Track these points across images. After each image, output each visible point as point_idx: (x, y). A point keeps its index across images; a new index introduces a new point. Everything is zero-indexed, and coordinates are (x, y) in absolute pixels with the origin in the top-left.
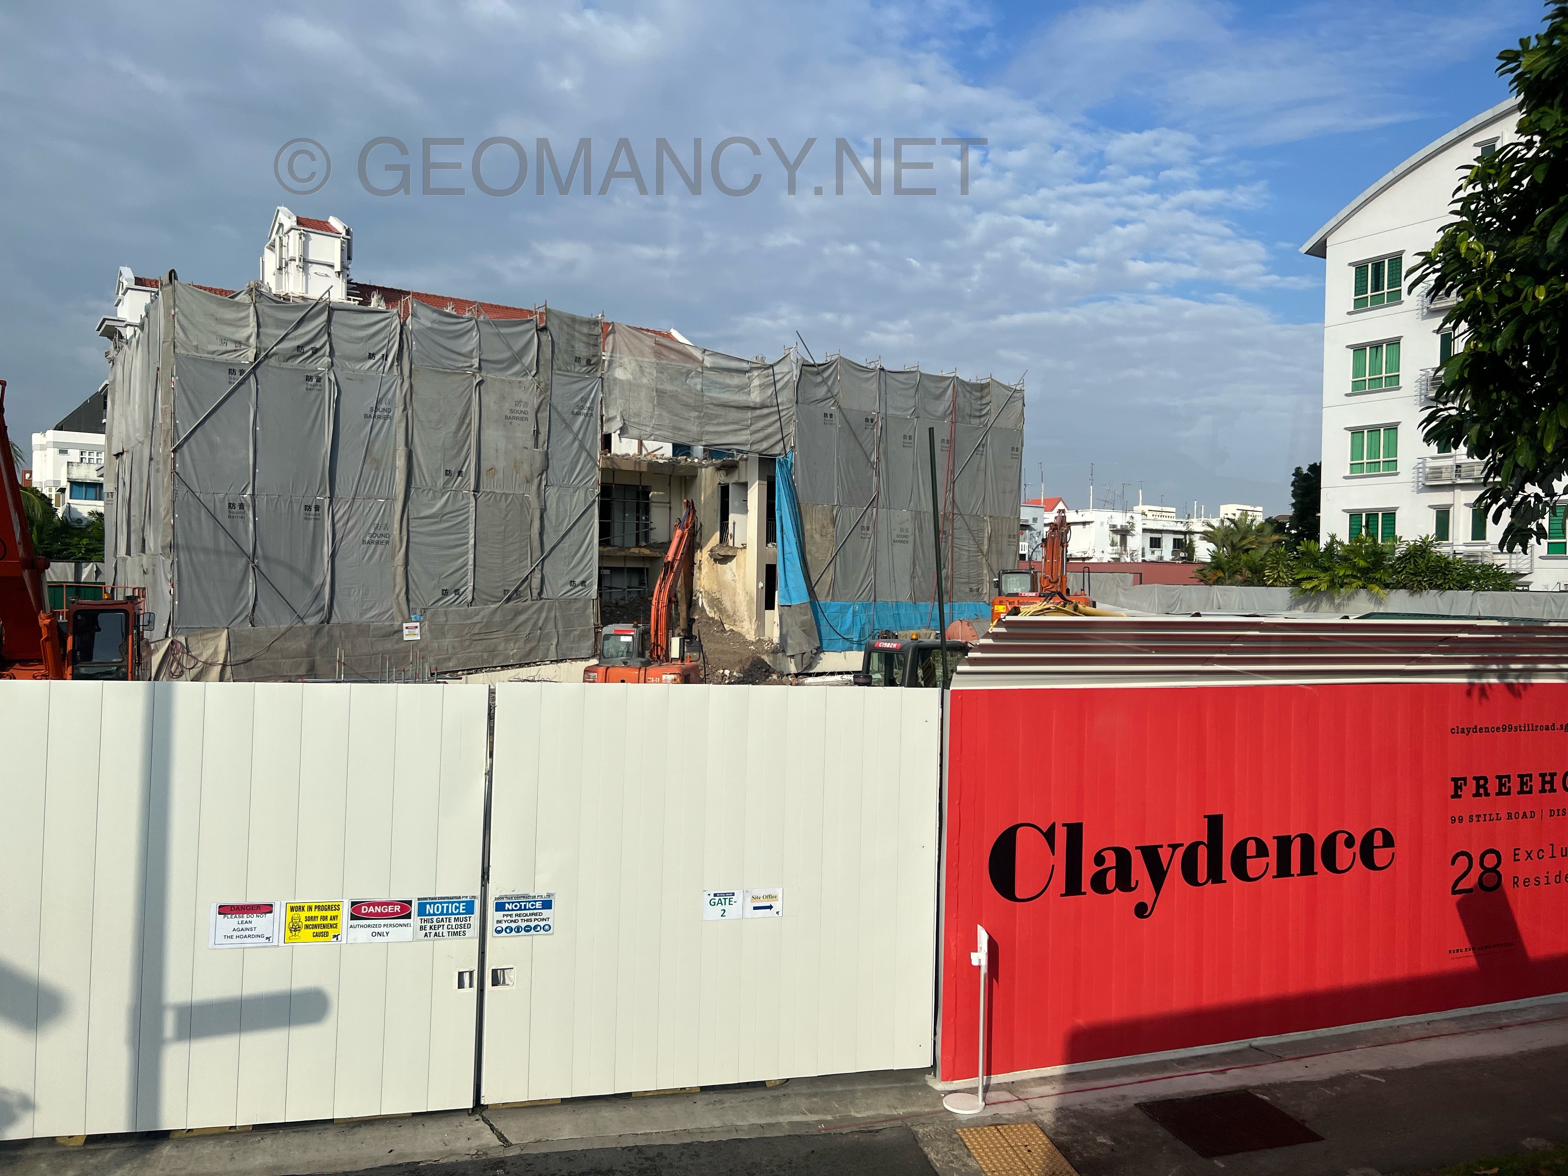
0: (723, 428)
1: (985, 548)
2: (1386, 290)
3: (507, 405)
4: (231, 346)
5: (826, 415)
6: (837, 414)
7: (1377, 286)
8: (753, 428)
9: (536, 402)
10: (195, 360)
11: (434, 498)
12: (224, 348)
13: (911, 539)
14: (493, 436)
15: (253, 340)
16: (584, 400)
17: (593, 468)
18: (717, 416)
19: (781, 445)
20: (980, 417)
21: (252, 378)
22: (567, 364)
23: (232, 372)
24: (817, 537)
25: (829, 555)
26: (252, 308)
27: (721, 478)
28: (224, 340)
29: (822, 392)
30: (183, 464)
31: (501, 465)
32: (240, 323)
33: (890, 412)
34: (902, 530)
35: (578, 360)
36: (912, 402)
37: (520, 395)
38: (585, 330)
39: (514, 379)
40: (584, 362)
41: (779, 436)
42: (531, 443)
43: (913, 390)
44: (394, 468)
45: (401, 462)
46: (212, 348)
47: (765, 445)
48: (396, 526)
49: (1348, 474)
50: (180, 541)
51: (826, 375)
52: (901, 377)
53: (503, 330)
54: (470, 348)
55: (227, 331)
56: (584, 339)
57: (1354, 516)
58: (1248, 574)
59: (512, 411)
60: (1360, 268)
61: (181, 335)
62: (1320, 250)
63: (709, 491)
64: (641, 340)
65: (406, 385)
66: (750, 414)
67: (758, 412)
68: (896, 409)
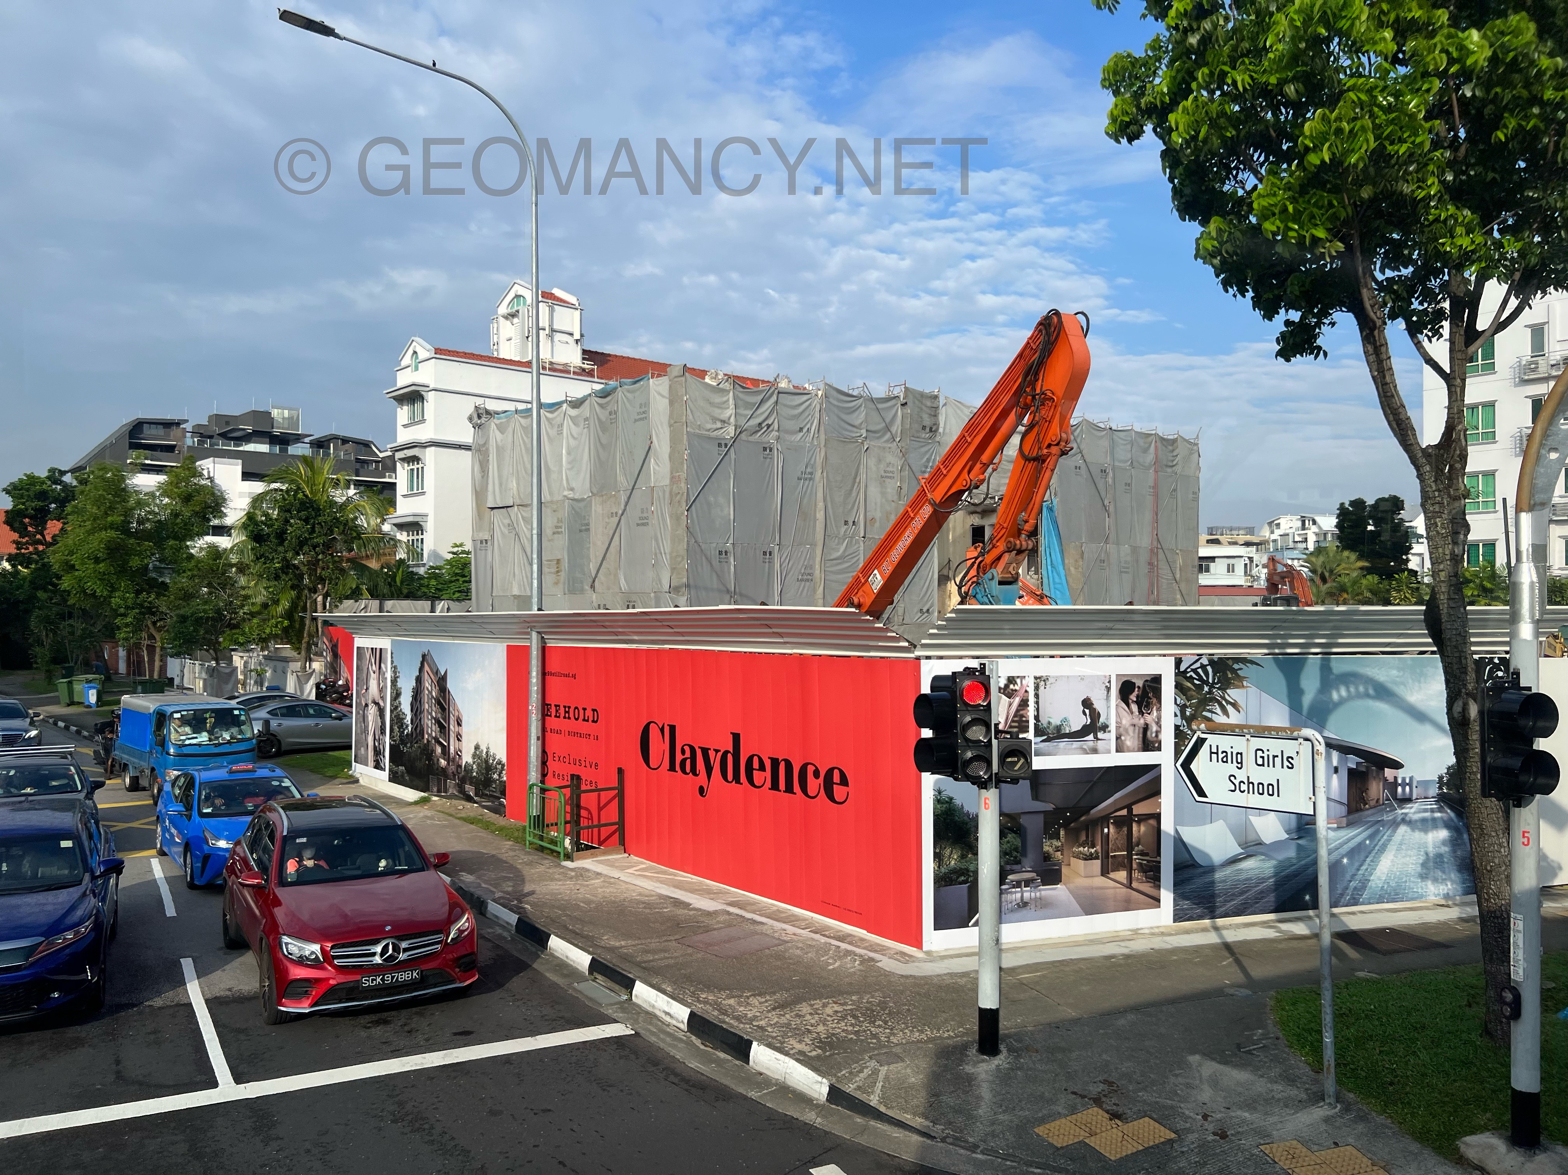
1: (1178, 576)
2: (1480, 362)
3: (882, 466)
4: (719, 425)
5: (1076, 468)
9: (900, 463)
10: (699, 436)
11: (838, 544)
12: (715, 426)
13: (1131, 570)
14: (874, 491)
15: (732, 420)
16: (928, 460)
20: (1172, 466)
21: (732, 450)
22: (918, 431)
23: (720, 445)
25: (1080, 584)
26: (731, 394)
28: (715, 419)
30: (692, 521)
31: (878, 515)
32: (723, 406)
34: (1125, 562)
35: (924, 428)
36: (1129, 456)
37: (890, 458)
38: (929, 404)
39: (885, 445)
40: (928, 430)
42: (895, 498)
44: (815, 520)
45: (820, 515)
46: (709, 426)
48: (817, 566)
50: (691, 582)
53: (880, 406)
54: (860, 421)
55: (717, 412)
56: (928, 411)
59: (885, 472)
61: (691, 417)
64: (962, 411)
65: (823, 454)
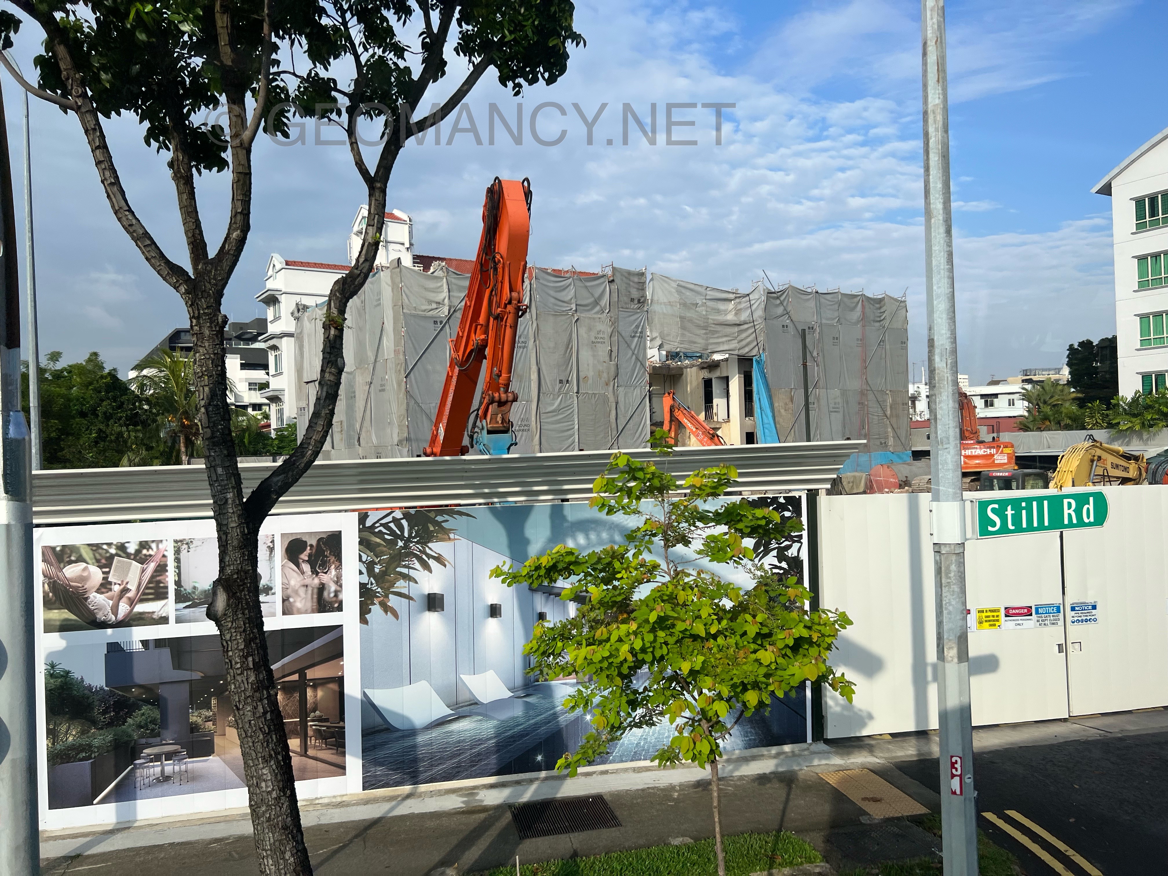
0: (720, 340)
1: (888, 412)
2: (1161, 216)
3: (593, 334)
4: (434, 306)
5: (783, 326)
6: (791, 325)
7: (1153, 213)
8: (739, 338)
9: (610, 330)
10: (415, 316)
11: (554, 399)
12: (430, 307)
13: (841, 410)
14: (586, 355)
15: (446, 301)
16: (637, 327)
17: (644, 373)
18: (717, 332)
19: (757, 348)
20: (880, 321)
21: (447, 326)
22: (626, 303)
23: (435, 322)
24: (782, 411)
25: (791, 423)
26: (445, 280)
27: (705, 374)
28: (430, 302)
29: (780, 310)
30: (411, 386)
31: (591, 374)
32: (437, 290)
33: (824, 321)
34: (835, 404)
35: (632, 300)
36: (836, 314)
37: (600, 327)
38: (636, 280)
39: (595, 316)
40: (636, 301)
41: (755, 343)
42: (607, 359)
43: (836, 306)
44: (530, 380)
45: (534, 376)
46: (424, 307)
47: (747, 350)
48: (533, 419)
49: (1139, 347)
50: (412, 436)
51: (782, 298)
52: (828, 297)
53: (589, 284)
54: (570, 297)
55: (431, 296)
56: (636, 286)
57: (1146, 377)
58: (1069, 421)
59: (596, 338)
60: (1139, 202)
61: (406, 300)
62: (1107, 190)
63: (695, 384)
64: (669, 284)
65: (535, 325)
66: (736, 329)
67: (743, 327)
68: (828, 319)
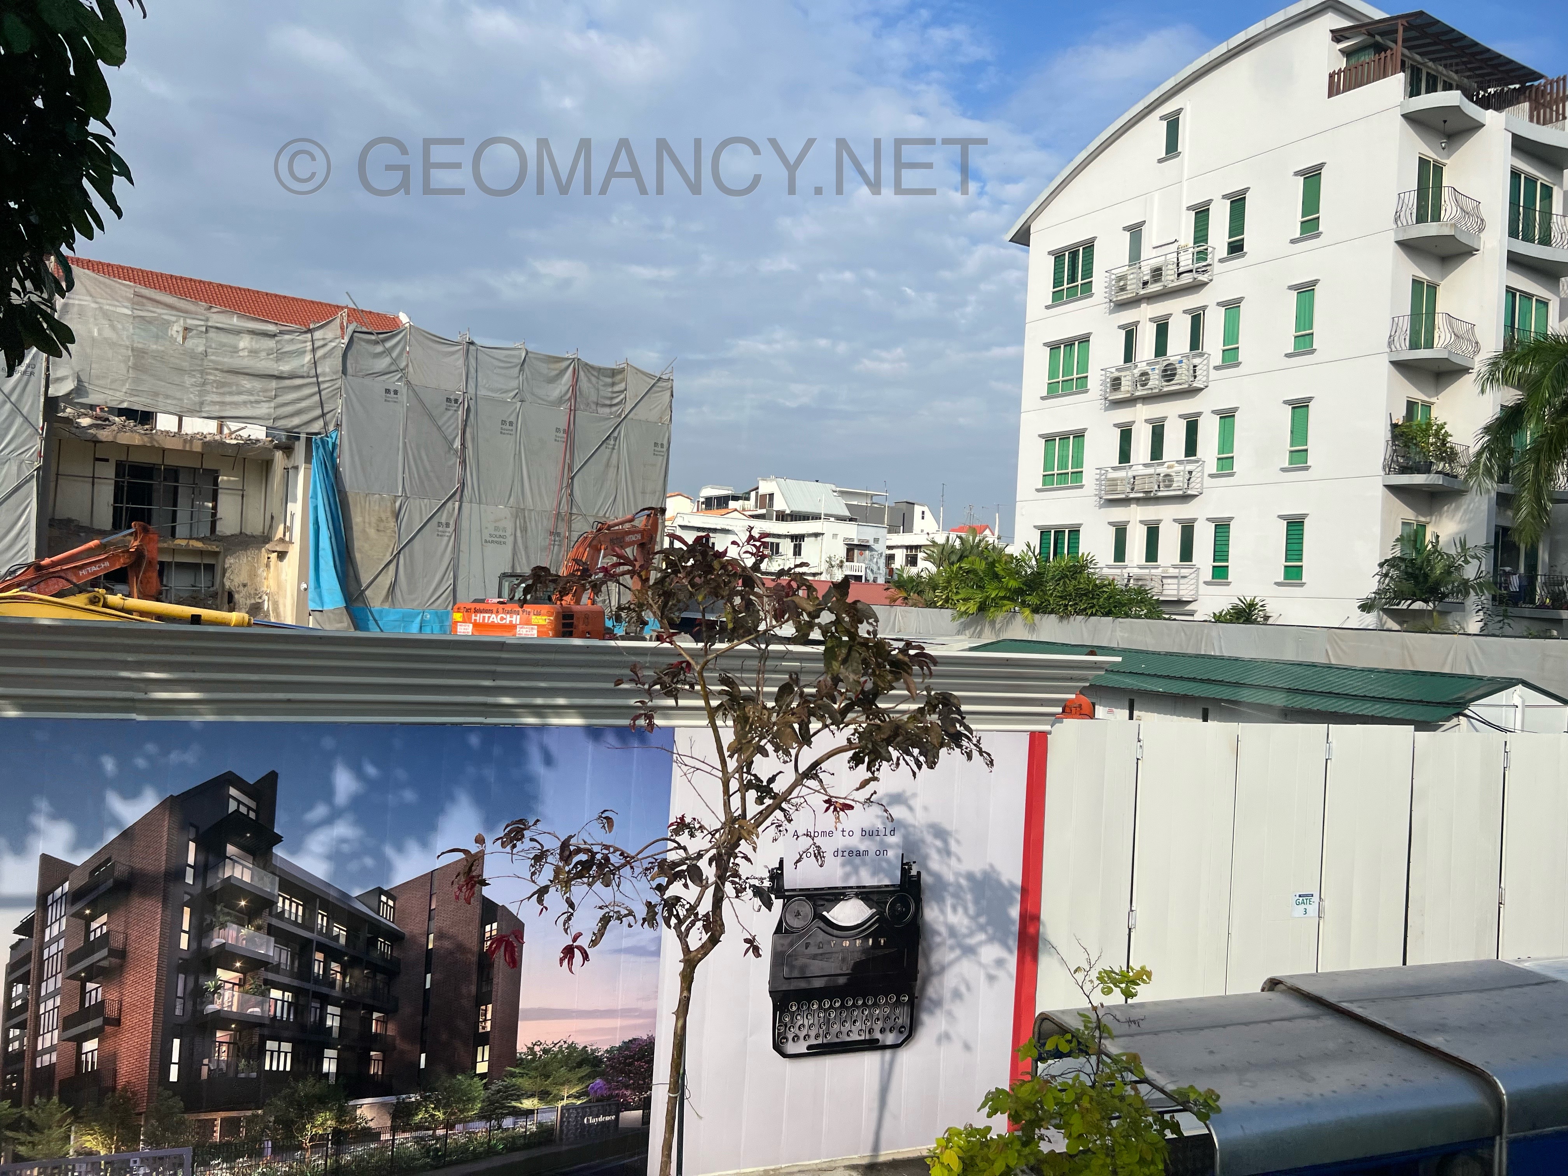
0: (236, 398)
6: (404, 391)
7: (1073, 278)
8: (280, 400)
17: (31, 436)
18: (229, 385)
19: (321, 423)
24: (372, 532)
25: (388, 554)
29: (384, 363)
33: (484, 393)
41: (318, 412)
43: (515, 371)
47: (296, 421)
49: (1040, 486)
51: (389, 344)
52: (499, 354)
57: (1044, 533)
60: (1058, 257)
62: (1023, 238)
63: (279, 477)
66: (274, 384)
67: (287, 383)
